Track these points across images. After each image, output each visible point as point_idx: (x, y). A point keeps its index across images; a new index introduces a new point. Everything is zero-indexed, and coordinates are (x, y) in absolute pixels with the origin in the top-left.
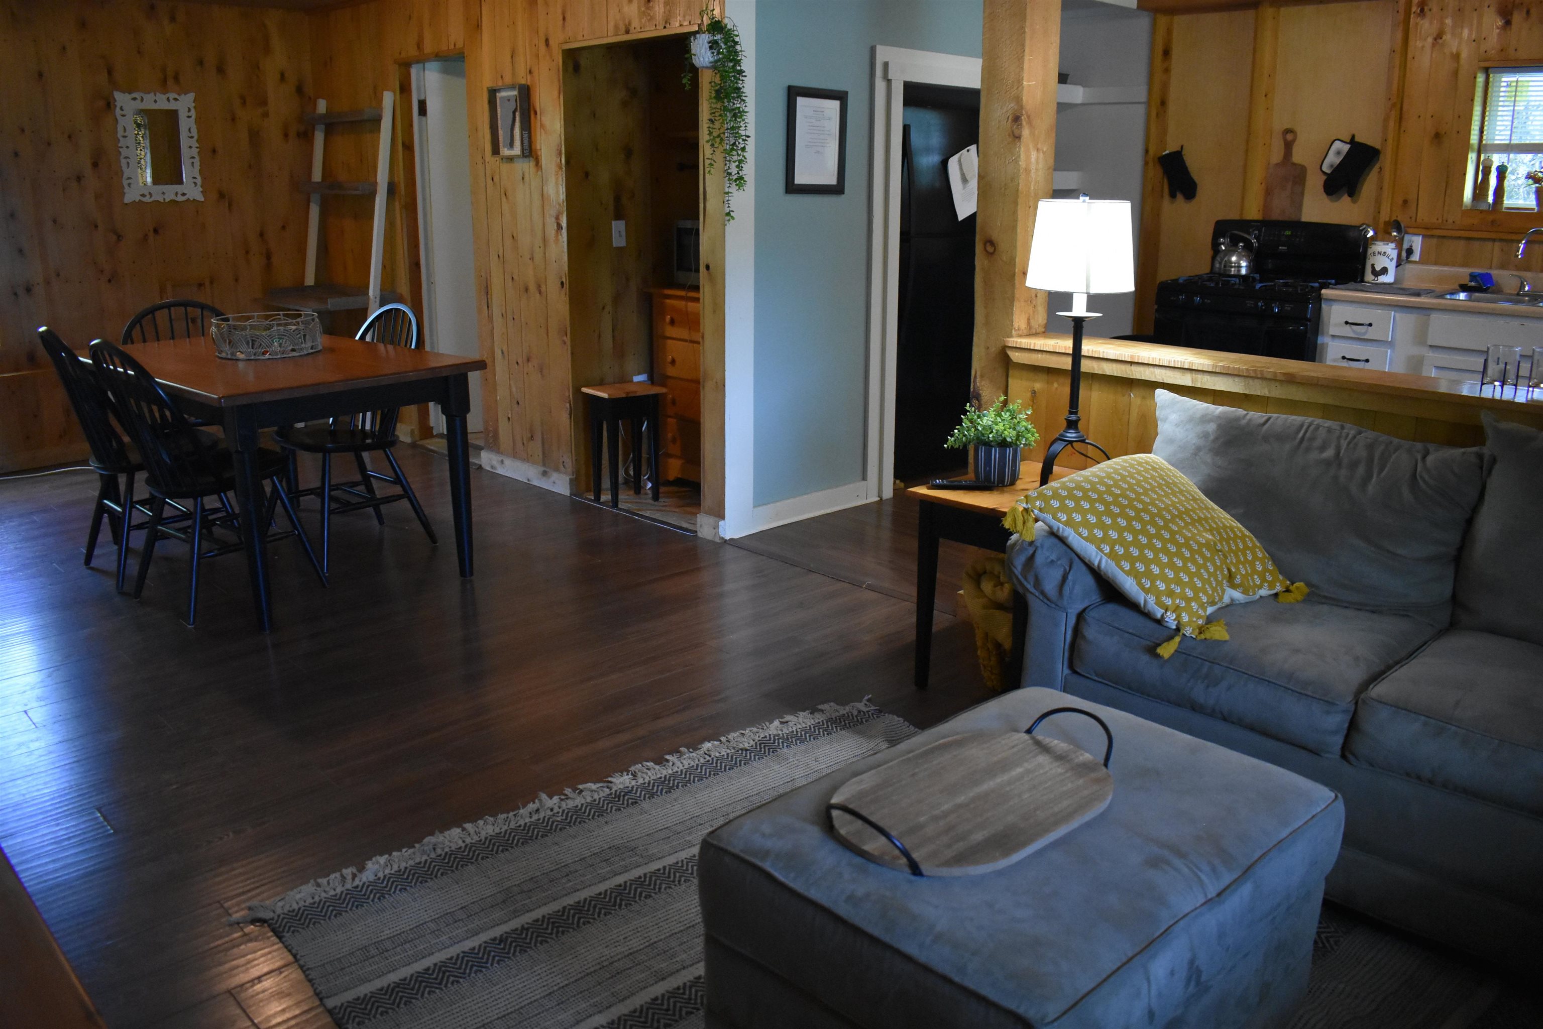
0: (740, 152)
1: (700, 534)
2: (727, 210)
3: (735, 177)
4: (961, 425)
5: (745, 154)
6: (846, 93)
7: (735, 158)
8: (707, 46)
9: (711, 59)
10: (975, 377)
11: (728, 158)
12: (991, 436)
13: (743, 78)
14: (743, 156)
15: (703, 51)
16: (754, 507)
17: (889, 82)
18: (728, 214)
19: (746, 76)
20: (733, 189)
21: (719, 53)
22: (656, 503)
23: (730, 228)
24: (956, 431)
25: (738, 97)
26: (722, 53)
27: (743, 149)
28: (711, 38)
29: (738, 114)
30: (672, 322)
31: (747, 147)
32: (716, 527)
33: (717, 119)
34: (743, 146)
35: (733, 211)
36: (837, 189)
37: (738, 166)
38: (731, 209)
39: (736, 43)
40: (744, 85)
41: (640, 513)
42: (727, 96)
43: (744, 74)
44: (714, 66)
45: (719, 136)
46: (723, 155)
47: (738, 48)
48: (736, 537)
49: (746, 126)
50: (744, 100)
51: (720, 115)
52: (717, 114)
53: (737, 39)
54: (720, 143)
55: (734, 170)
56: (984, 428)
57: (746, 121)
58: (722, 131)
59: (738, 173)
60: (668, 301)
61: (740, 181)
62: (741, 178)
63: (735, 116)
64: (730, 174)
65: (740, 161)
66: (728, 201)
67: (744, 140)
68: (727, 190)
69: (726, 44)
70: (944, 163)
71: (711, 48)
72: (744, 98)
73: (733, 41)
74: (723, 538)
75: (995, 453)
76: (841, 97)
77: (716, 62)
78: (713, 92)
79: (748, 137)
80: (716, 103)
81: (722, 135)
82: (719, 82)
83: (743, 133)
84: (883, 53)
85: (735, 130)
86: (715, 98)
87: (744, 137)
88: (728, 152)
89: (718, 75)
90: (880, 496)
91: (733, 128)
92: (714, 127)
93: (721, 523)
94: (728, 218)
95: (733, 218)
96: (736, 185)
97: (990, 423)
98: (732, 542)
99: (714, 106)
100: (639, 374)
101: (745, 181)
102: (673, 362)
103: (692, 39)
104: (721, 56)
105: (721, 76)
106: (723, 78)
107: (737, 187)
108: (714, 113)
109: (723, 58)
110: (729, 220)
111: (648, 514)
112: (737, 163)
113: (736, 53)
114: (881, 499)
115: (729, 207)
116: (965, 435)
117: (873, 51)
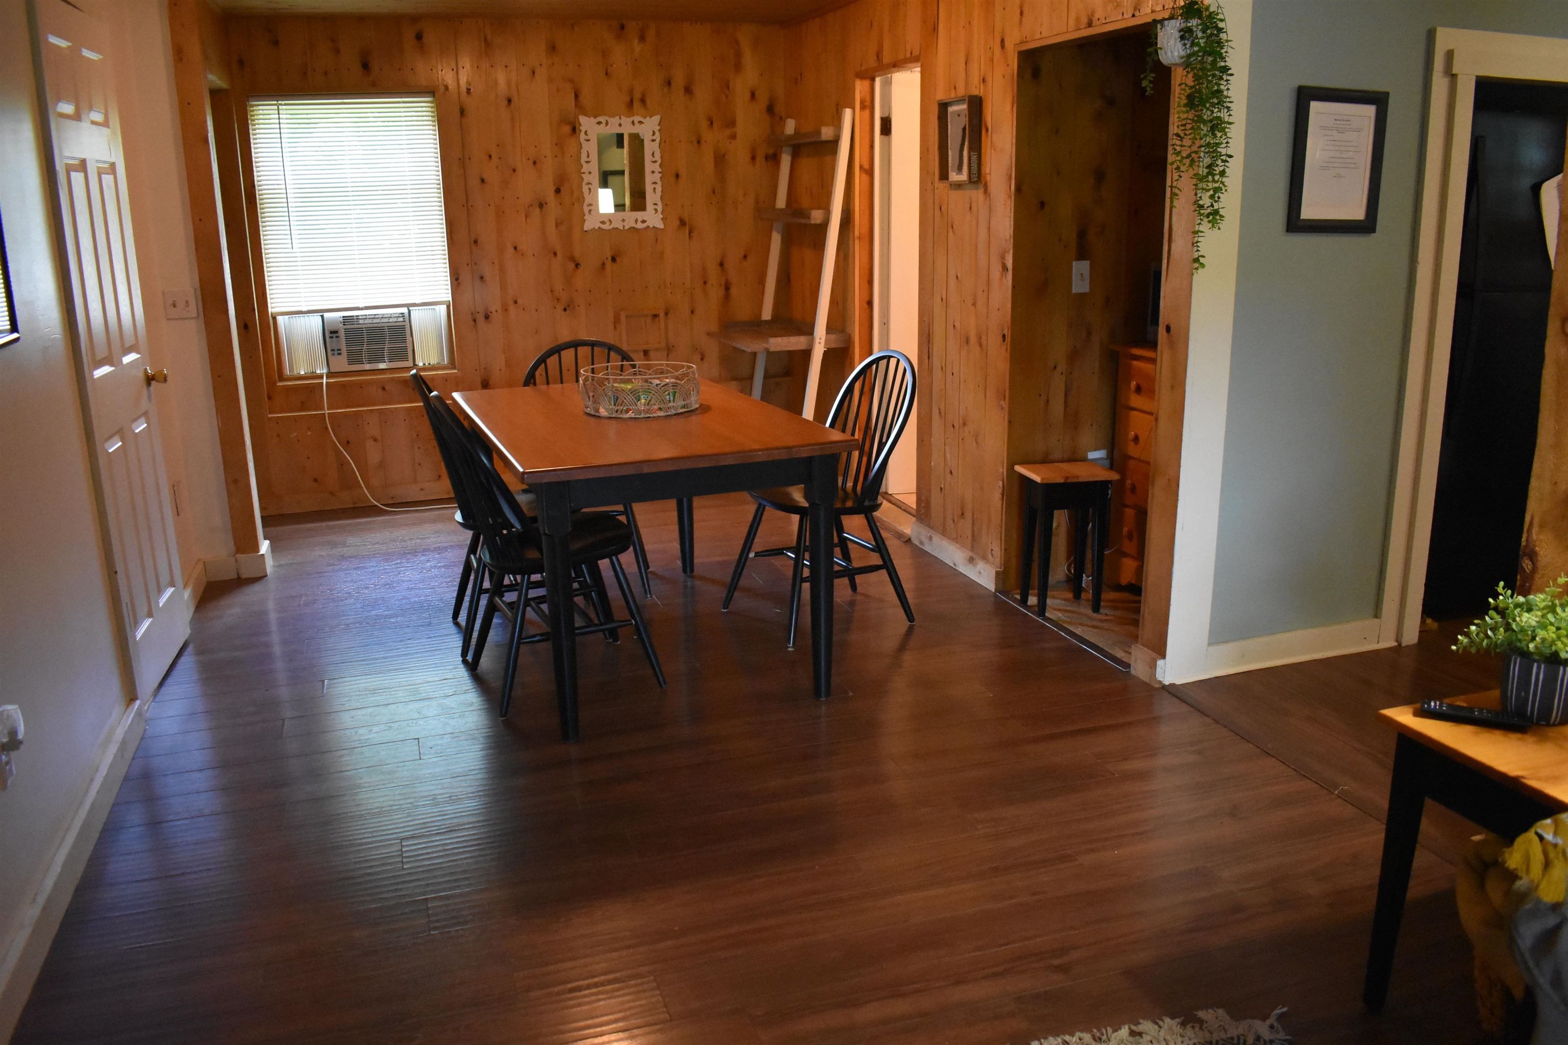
0: (1217, 178)
1: (1133, 672)
2: (1196, 255)
3: (1209, 211)
4: (1483, 619)
5: (1224, 179)
6: (1387, 94)
7: (1210, 185)
8: (1178, 35)
9: (1183, 53)
10: (1531, 524)
11: (1200, 186)
12: (1531, 646)
13: (1229, 78)
14: (1222, 183)
15: (1172, 42)
16: (1210, 644)
17: (1453, 77)
18: (1196, 260)
19: (1232, 75)
20: (1205, 226)
21: (1193, 44)
22: (1095, 615)
23: (1199, 277)
24: (1473, 628)
25: (1218, 104)
26: (1198, 44)
27: (1223, 173)
28: (1183, 25)
29: (1217, 126)
30: (1138, 390)
31: (1227, 170)
32: (1153, 666)
33: (1187, 132)
34: (1221, 169)
35: (1203, 257)
36: (1366, 226)
37: (1212, 197)
38: (1200, 253)
39: (1220, 30)
40: (1229, 86)
41: (1071, 628)
42: (1202, 102)
43: (1230, 72)
44: (1187, 63)
45: (1189, 156)
46: (1194, 181)
47: (1223, 36)
48: (1178, 682)
49: (1227, 143)
50: (1228, 108)
51: (1192, 128)
52: (1188, 127)
53: (1221, 25)
54: (1191, 165)
55: (1206, 201)
56: (1523, 630)
57: (1229, 135)
58: (1194, 148)
59: (1212, 206)
60: (1135, 363)
61: (1214, 216)
62: (1216, 212)
63: (1213, 129)
64: (1202, 207)
65: (1216, 190)
66: (1198, 242)
67: (1223, 161)
68: (1197, 228)
69: (1204, 31)
70: (1536, 190)
71: (1182, 38)
72: (1229, 105)
73: (1217, 27)
74: (1160, 682)
75: (1538, 673)
76: (1379, 100)
77: (1189, 56)
78: (1184, 98)
79: (1231, 156)
80: (1187, 112)
81: (1193, 155)
82: (1192, 84)
83: (1223, 151)
84: (1446, 38)
85: (1213, 150)
86: (1185, 105)
87: (1224, 158)
88: (1202, 179)
89: (1190, 75)
90: (1398, 640)
91: (1208, 145)
92: (1184, 143)
93: (1160, 663)
94: (1196, 265)
95: (1203, 266)
96: (1209, 222)
97: (1534, 623)
98: (1172, 690)
99: (1184, 116)
100: (1096, 449)
101: (1222, 216)
102: (1136, 439)
103: (1159, 26)
104: (1196, 49)
105: (1195, 75)
106: (1197, 78)
107: (1210, 225)
108: (1184, 125)
109: (1198, 51)
110: (1197, 269)
111: (1078, 631)
112: (1211, 192)
113: (1220, 43)
114: (1400, 645)
115: (1198, 251)
116: (1487, 636)
117: (1431, 36)
